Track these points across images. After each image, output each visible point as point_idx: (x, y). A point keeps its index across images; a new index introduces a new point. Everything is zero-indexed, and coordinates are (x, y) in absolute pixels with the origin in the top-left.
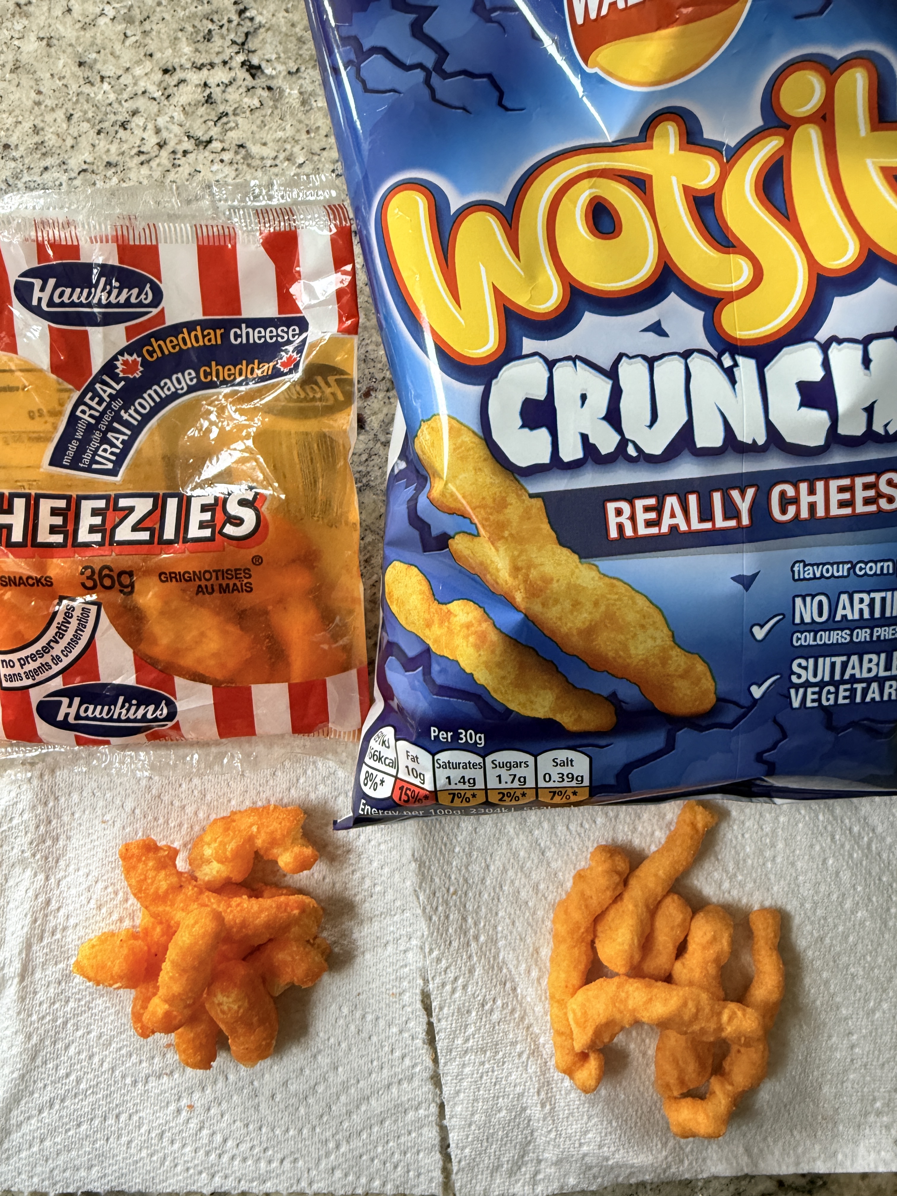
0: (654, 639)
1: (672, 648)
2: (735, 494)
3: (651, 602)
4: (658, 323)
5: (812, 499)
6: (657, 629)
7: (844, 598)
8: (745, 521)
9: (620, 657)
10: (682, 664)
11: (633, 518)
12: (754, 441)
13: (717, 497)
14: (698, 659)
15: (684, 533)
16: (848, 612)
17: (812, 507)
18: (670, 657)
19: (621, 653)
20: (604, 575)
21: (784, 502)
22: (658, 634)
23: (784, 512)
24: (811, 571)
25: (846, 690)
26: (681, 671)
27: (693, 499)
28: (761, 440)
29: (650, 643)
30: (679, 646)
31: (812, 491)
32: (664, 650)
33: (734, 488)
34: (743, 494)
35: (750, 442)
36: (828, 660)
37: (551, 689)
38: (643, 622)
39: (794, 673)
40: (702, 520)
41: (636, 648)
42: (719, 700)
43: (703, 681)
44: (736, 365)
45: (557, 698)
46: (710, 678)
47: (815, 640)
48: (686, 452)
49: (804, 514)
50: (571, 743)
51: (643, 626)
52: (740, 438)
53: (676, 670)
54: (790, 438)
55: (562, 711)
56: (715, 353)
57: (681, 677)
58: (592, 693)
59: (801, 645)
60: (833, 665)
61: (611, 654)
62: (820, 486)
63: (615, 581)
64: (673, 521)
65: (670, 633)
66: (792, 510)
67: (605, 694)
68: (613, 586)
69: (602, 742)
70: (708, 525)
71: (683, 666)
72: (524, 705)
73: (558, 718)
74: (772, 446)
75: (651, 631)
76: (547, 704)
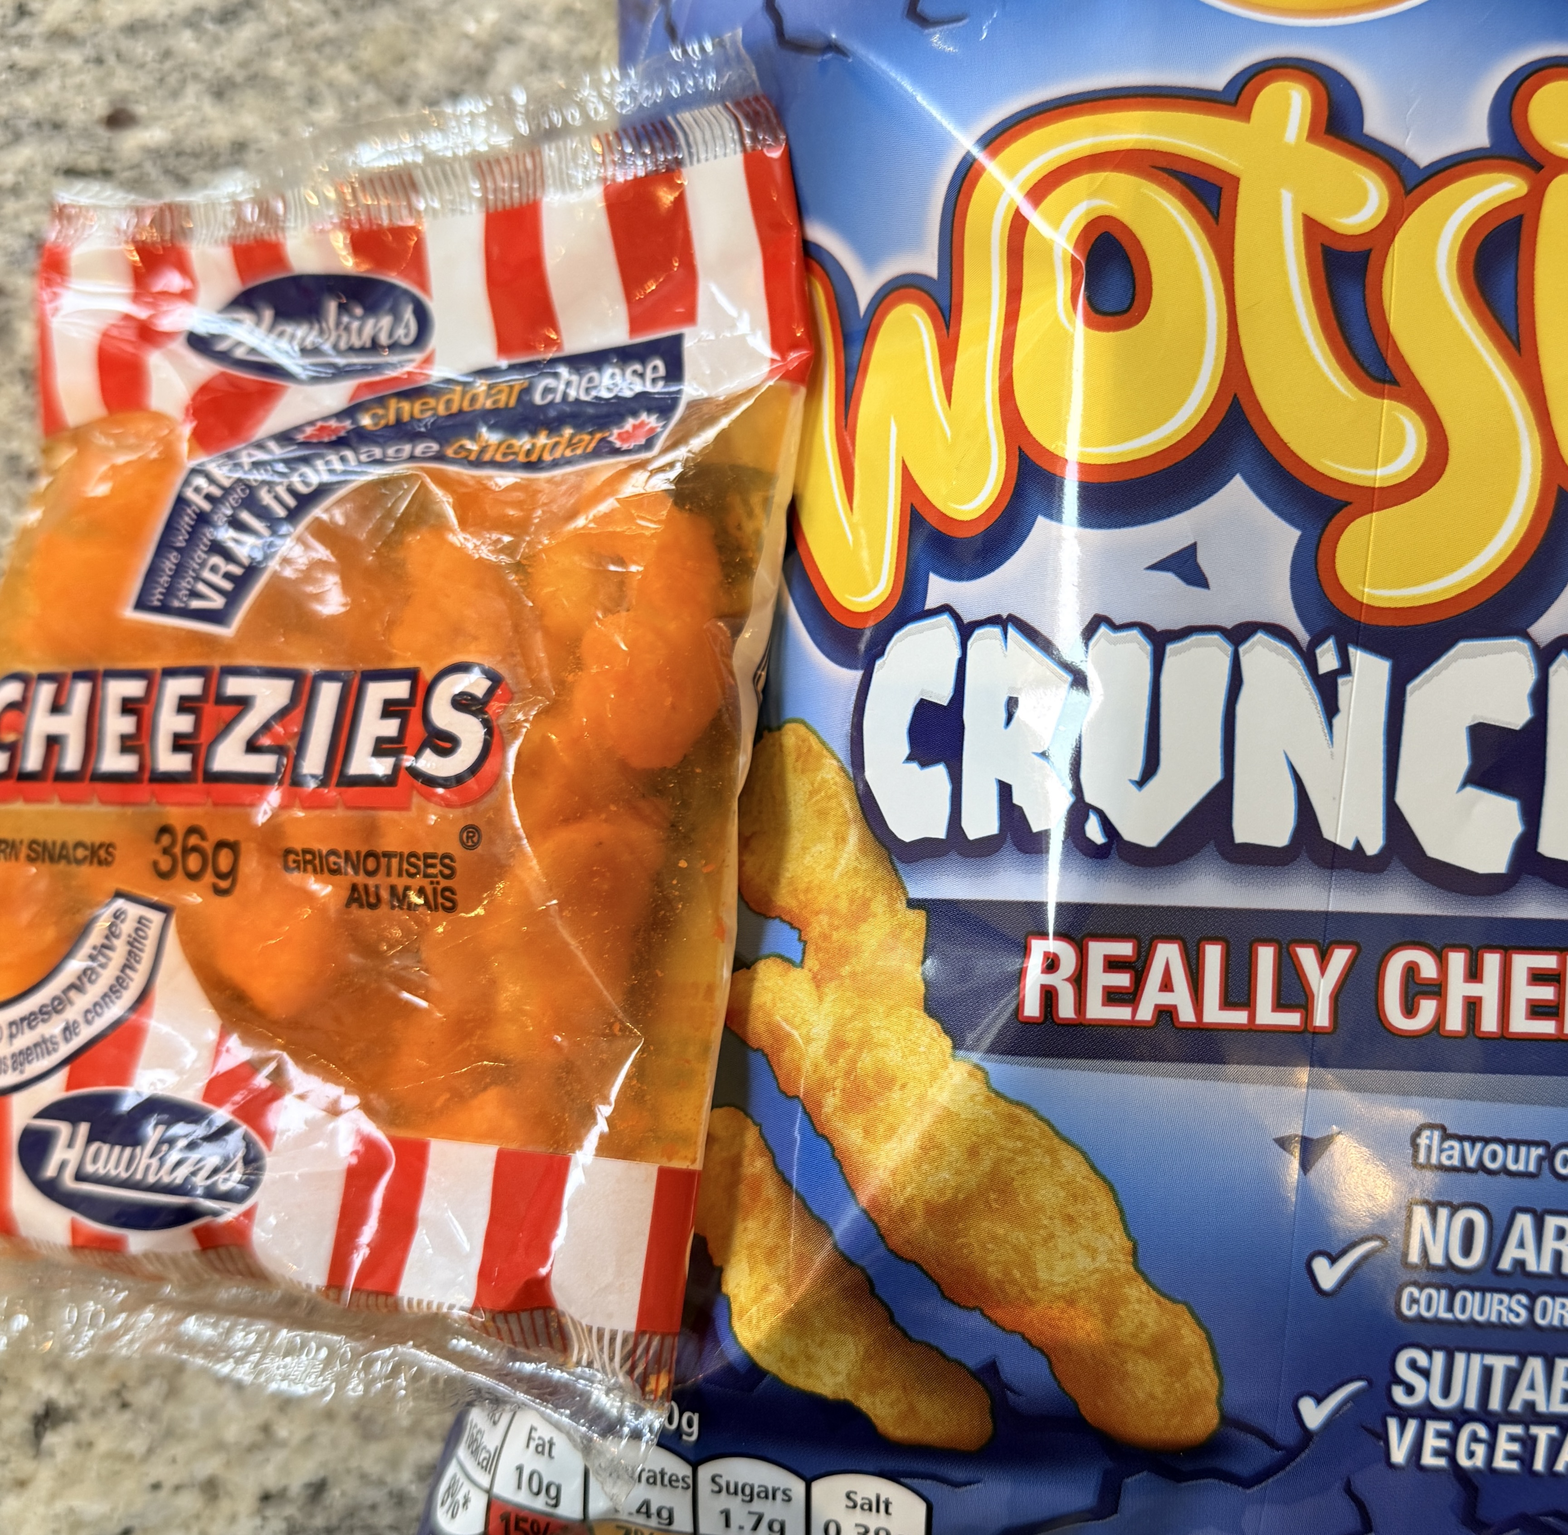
0: (1093, 1252)
1: (1129, 1280)
2: (1307, 956)
3: (1093, 1167)
4: (1192, 549)
5: (1474, 989)
6: (1101, 1230)
7: (1524, 1222)
8: (1322, 1017)
9: (1014, 1282)
10: (1150, 1321)
11: (1079, 980)
12: (1358, 845)
13: (1266, 956)
14: (1187, 1316)
15: (1187, 1028)
16: (1529, 1256)
17: (1473, 1006)
18: (1126, 1301)
19: (1017, 1274)
20: (998, 1094)
21: (1413, 989)
22: (1102, 1243)
23: (1410, 1010)
24: (1456, 1153)
25: (1512, 1438)
26: (1144, 1338)
27: (1213, 955)
28: (1373, 845)
29: (1083, 1261)
30: (1147, 1280)
31: (1474, 974)
32: (1111, 1281)
33: (1304, 943)
34: (1324, 959)
35: (1349, 845)
36: (1476, 1359)
37: (855, 1333)
38: (1071, 1210)
39: (1400, 1381)
40: (1227, 1003)
41: (1051, 1268)
42: (1226, 1419)
43: (1196, 1371)
44: (1345, 668)
45: (868, 1357)
46: (1210, 1367)
47: (1450, 1308)
48: (1210, 849)
49: (1455, 1022)
50: (890, 1465)
51: (1070, 1219)
52: (1328, 833)
53: (1134, 1336)
54: (1434, 848)
55: (874, 1387)
56: (1303, 637)
57: (1145, 1352)
58: (944, 1355)
59: (1420, 1319)
60: (1487, 1373)
61: (994, 1272)
62: (1492, 962)
63: (1018, 1111)
64: (1166, 999)
65: (1129, 1245)
66: (1428, 1008)
67: (972, 1362)
68: (1015, 1121)
69: (958, 1474)
70: (1239, 1017)
71: (1152, 1327)
72: (793, 1363)
73: (865, 1403)
74: (1395, 862)
75: (1086, 1234)
76: (843, 1366)
